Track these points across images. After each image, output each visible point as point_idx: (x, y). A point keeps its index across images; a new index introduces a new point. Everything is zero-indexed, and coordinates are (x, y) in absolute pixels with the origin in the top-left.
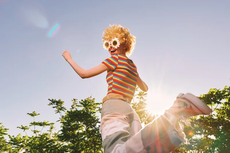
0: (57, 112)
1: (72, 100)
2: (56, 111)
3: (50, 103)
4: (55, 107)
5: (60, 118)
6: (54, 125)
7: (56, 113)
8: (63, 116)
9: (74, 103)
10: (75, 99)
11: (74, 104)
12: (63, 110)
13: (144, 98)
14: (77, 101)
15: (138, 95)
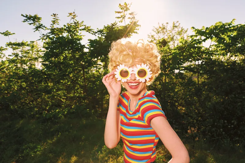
0: (36, 31)
1: (52, 15)
2: (34, 29)
3: (24, 20)
4: (32, 23)
5: (40, 37)
7: (34, 32)
8: (43, 35)
9: (55, 19)
10: (55, 14)
11: (55, 20)
12: (43, 28)
14: (57, 16)
15: (130, 14)
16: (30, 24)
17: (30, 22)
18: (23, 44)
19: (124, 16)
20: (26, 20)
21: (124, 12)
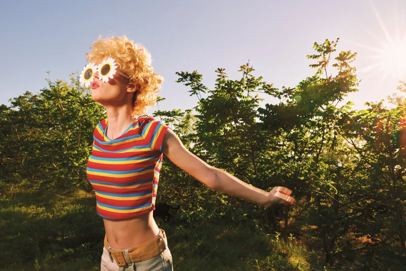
0: (193, 94)
1: (216, 71)
2: (190, 91)
3: (179, 79)
4: (189, 84)
5: (198, 103)
7: (191, 95)
8: (203, 99)
10: (220, 69)
11: (220, 77)
12: (202, 90)
13: (349, 64)
14: (224, 72)
15: (338, 58)
16: (187, 85)
17: (186, 82)
18: (174, 113)
19: (324, 63)
20: (181, 79)
21: (323, 56)
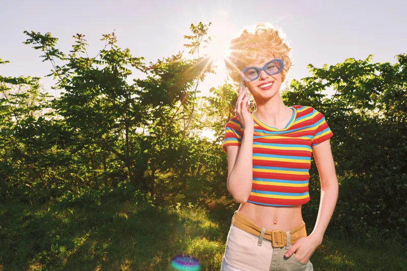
0: (46, 59)
1: (74, 36)
2: (43, 56)
3: (27, 40)
4: (40, 47)
5: (52, 70)
6: (40, 82)
7: (43, 61)
8: (58, 67)
9: (79, 42)
10: (80, 34)
11: (79, 44)
12: (58, 56)
14: (83, 38)
16: (37, 48)
17: (38, 45)
18: (22, 81)
19: (197, 44)
20: (30, 40)
21: (198, 37)
